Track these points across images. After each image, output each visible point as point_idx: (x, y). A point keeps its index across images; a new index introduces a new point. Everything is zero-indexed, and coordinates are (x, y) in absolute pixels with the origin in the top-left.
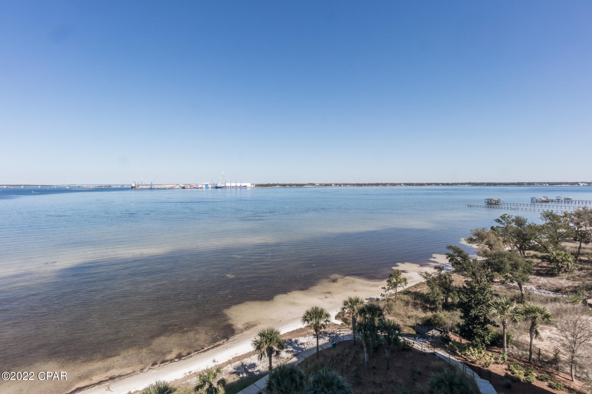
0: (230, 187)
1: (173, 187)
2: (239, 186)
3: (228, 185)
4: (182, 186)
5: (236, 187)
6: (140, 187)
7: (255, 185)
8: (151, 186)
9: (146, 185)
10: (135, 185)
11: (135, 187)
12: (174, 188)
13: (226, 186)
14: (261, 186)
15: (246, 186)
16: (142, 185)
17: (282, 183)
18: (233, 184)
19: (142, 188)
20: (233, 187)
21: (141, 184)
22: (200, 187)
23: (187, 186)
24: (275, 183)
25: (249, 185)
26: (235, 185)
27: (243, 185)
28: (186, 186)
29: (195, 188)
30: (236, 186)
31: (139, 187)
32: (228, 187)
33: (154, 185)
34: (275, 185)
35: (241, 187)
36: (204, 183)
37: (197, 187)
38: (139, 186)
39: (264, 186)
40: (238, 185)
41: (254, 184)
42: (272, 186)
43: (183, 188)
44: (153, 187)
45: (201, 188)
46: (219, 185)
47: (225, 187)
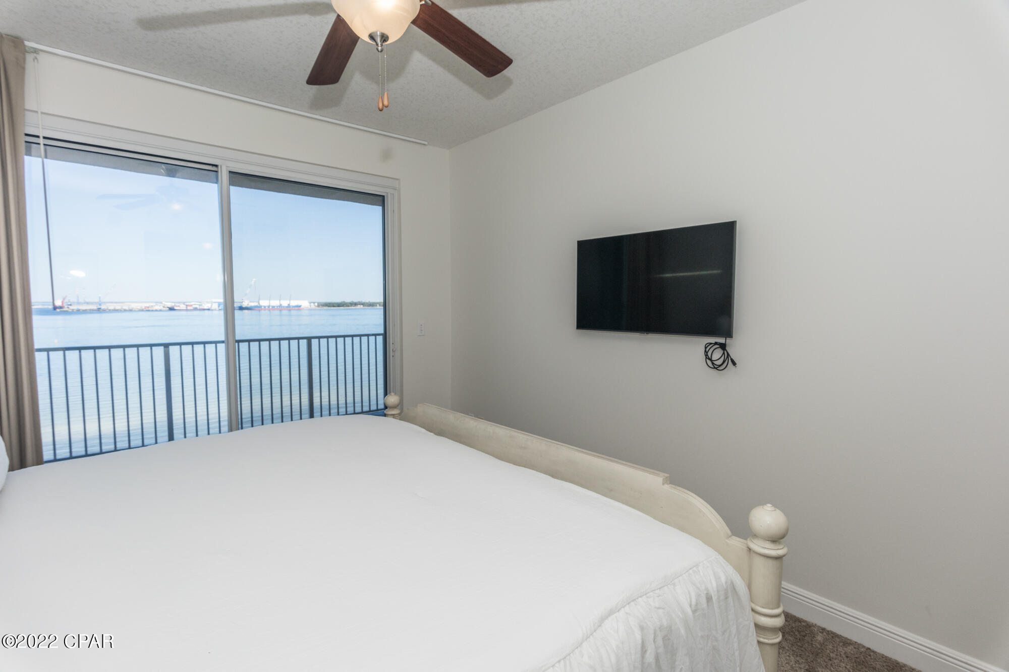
0: (269, 307)
1: (148, 307)
2: (287, 305)
3: (264, 303)
4: (170, 305)
5: (280, 308)
6: (75, 307)
7: (316, 304)
8: (100, 305)
9: (88, 303)
10: (63, 302)
11: (61, 307)
12: (150, 309)
13: (261, 307)
14: (329, 306)
15: (300, 306)
16: (79, 303)
17: (367, 301)
18: (275, 303)
19: (78, 310)
20: (273, 307)
21: (75, 300)
22: (206, 308)
23: (179, 306)
24: (355, 301)
25: (305, 304)
26: (278, 304)
27: (294, 303)
28: (177, 305)
29: (196, 309)
30: (281, 305)
31: (71, 307)
32: (265, 307)
33: (105, 303)
34: (356, 304)
35: (289, 308)
36: (214, 301)
37: (201, 307)
38: (71, 305)
39: (334, 306)
40: (285, 303)
41: (314, 303)
42: (348, 306)
43: (171, 309)
44: (103, 307)
45: (209, 309)
46: (245, 305)
47: (258, 308)
